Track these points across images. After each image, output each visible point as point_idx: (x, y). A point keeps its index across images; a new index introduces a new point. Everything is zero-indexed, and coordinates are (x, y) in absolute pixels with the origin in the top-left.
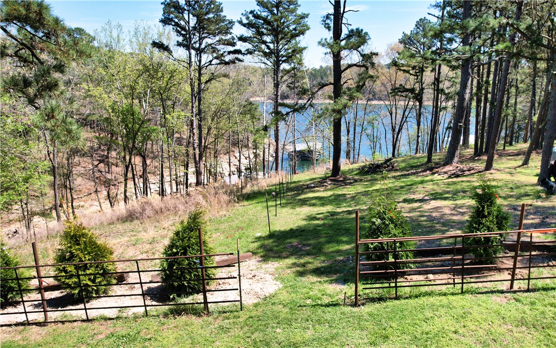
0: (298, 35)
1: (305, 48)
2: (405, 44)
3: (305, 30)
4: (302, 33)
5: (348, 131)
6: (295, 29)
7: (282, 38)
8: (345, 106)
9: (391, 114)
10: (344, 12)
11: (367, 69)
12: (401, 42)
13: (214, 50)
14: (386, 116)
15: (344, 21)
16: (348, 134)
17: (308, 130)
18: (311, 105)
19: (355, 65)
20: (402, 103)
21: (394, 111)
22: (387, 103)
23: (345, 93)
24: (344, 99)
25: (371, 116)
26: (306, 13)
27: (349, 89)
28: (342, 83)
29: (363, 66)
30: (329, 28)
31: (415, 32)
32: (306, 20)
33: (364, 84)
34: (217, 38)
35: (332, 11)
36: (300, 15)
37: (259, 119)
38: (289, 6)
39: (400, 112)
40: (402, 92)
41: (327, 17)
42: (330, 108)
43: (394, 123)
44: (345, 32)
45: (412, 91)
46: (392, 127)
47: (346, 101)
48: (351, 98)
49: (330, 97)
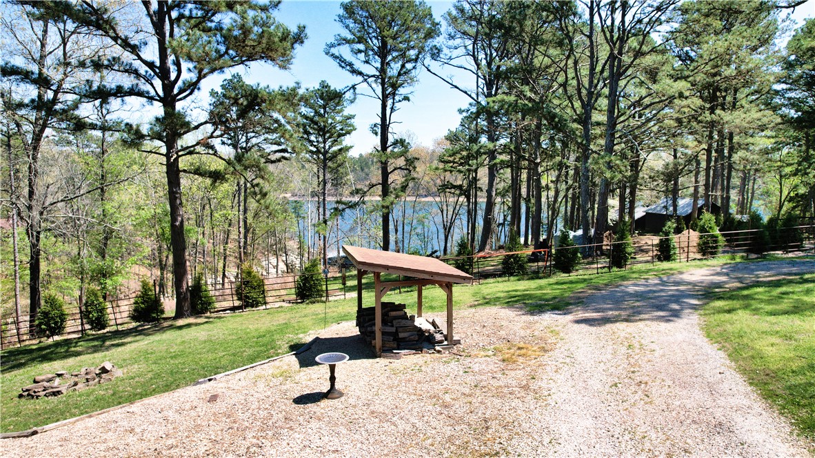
0: (344, 135)
1: (351, 147)
2: (451, 141)
3: (352, 130)
4: (349, 133)
5: (397, 231)
6: (342, 129)
7: (329, 138)
8: (392, 203)
9: (442, 212)
10: (389, 123)
11: (410, 171)
12: (447, 139)
13: (261, 149)
14: (437, 213)
15: (390, 130)
16: (396, 233)
17: (352, 229)
18: (364, 203)
19: (400, 168)
20: (452, 200)
21: (445, 208)
22: (438, 199)
23: (391, 192)
24: (391, 198)
25: (421, 214)
26: (353, 114)
27: (395, 189)
28: (389, 183)
29: (406, 169)
30: (376, 134)
31: (460, 129)
32: (352, 120)
33: (408, 185)
34: (262, 138)
35: (379, 121)
36: (347, 116)
37: (304, 218)
38: (335, 107)
39: (451, 209)
40: (450, 189)
41: (375, 125)
42: (380, 204)
43: (445, 220)
44: (391, 139)
45: (460, 187)
46: (444, 225)
47: (392, 199)
48: (397, 196)
49: (380, 196)
